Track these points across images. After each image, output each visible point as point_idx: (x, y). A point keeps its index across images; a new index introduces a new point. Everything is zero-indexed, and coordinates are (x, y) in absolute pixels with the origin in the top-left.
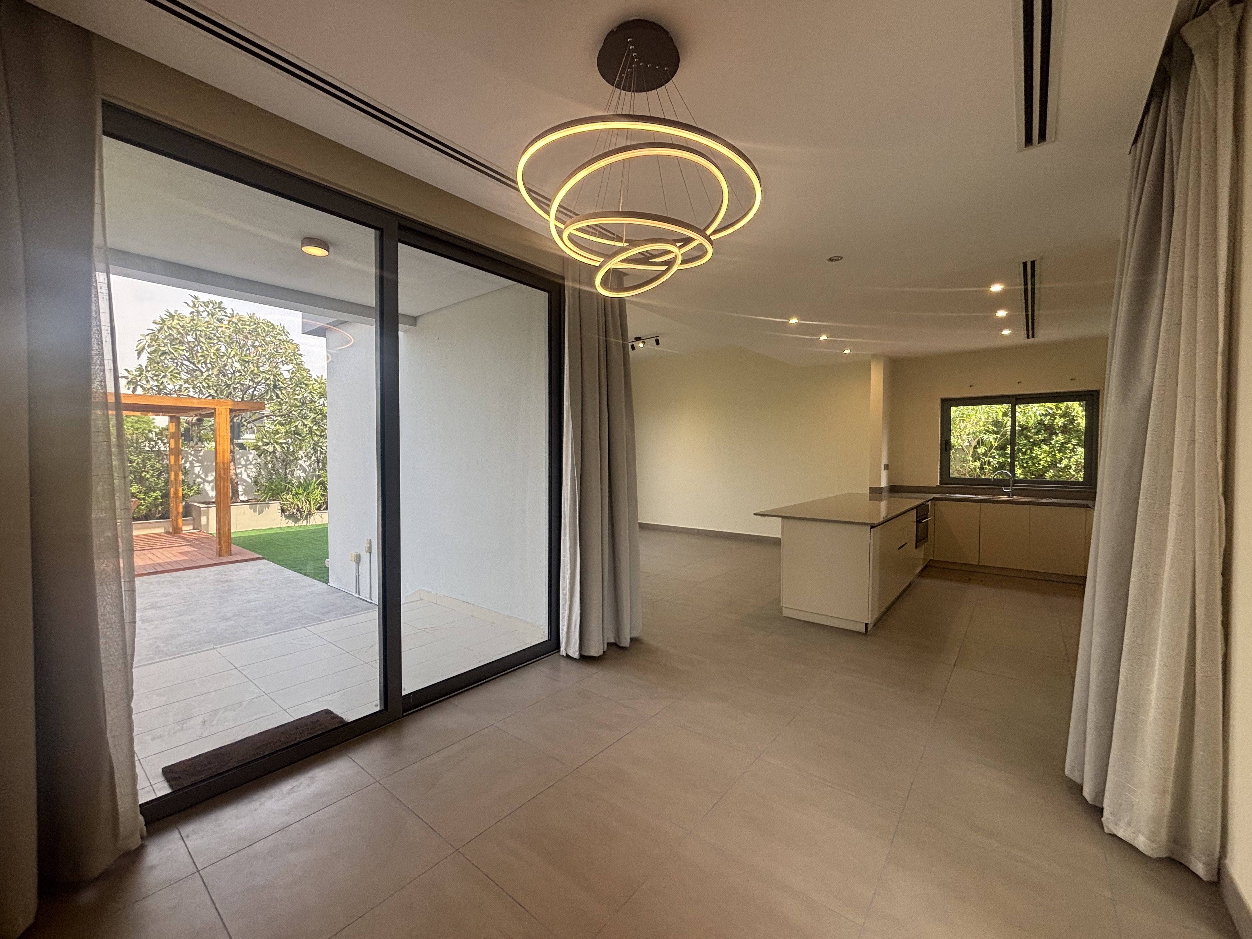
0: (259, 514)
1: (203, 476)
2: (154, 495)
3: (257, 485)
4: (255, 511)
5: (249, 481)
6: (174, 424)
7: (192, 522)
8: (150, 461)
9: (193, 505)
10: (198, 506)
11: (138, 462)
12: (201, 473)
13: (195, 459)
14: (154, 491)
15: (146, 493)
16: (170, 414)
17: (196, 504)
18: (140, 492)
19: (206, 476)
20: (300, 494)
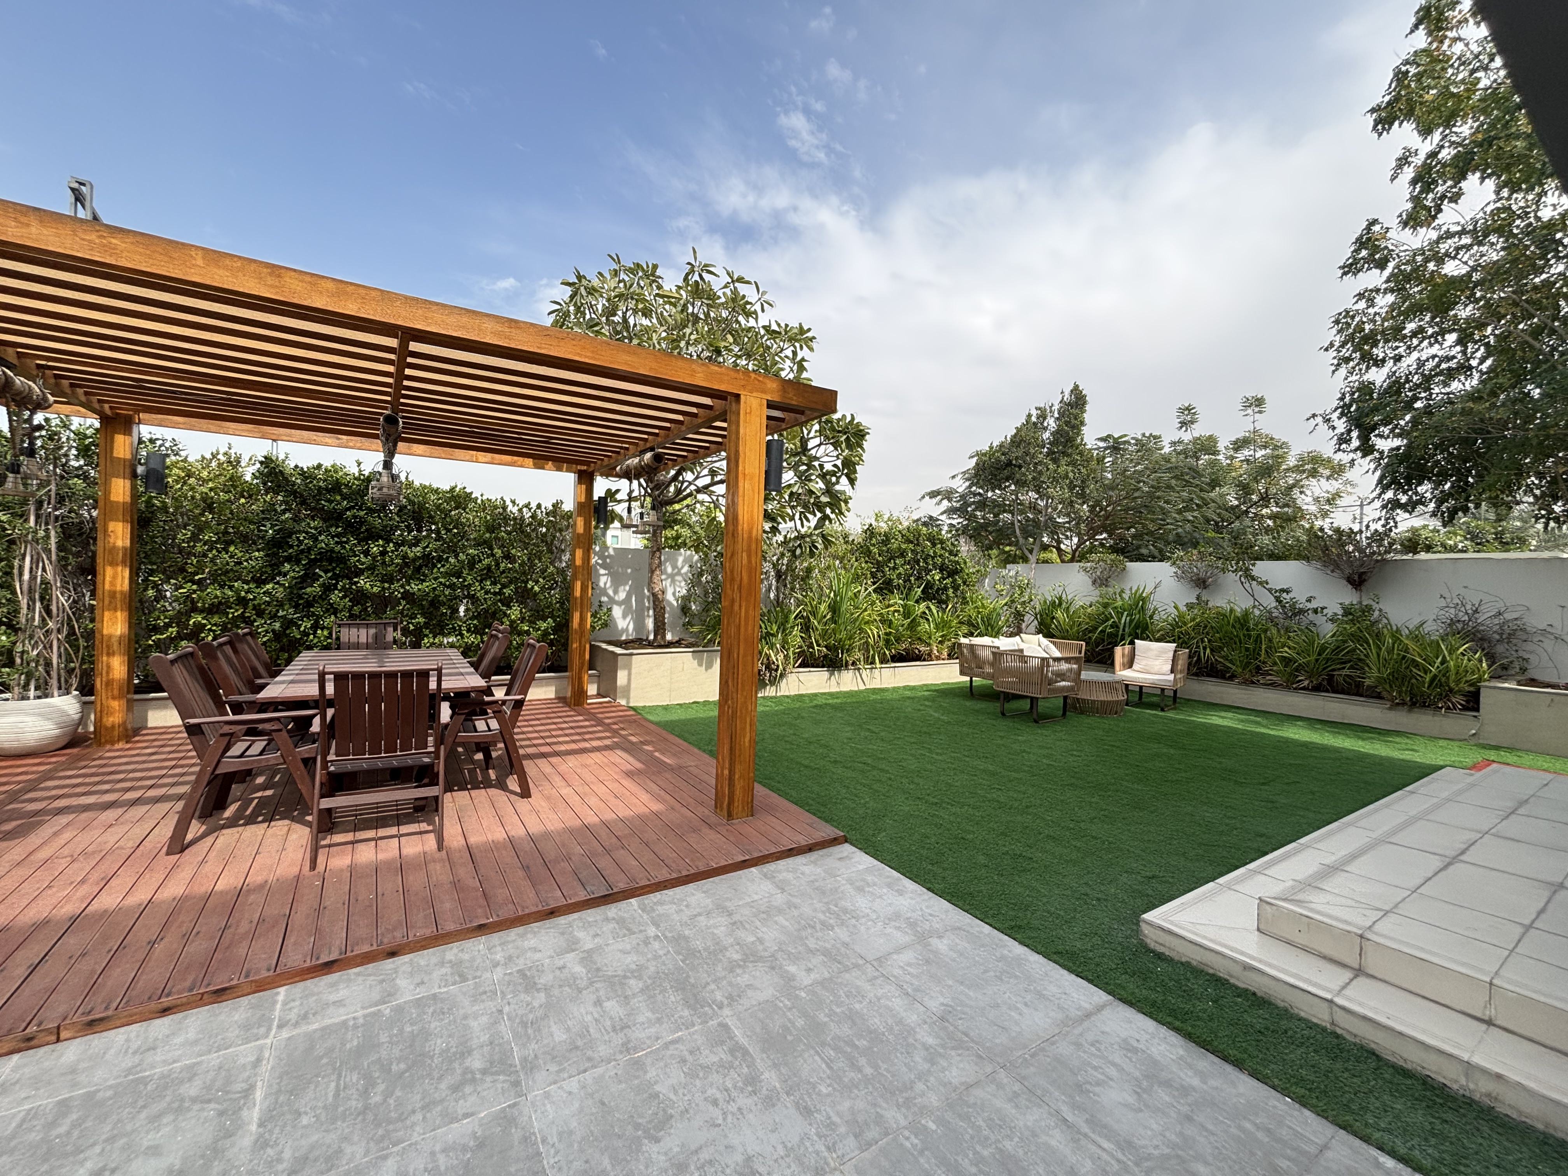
0: (706, 670)
1: (611, 592)
2: (543, 625)
3: (685, 614)
4: (700, 665)
5: (675, 603)
6: (584, 487)
7: (596, 679)
8: (540, 560)
9: (599, 647)
10: (612, 652)
11: (523, 561)
12: (608, 585)
13: (600, 561)
14: (544, 619)
15: (532, 622)
16: (579, 467)
17: (604, 646)
18: (522, 620)
19: (616, 592)
20: (773, 635)
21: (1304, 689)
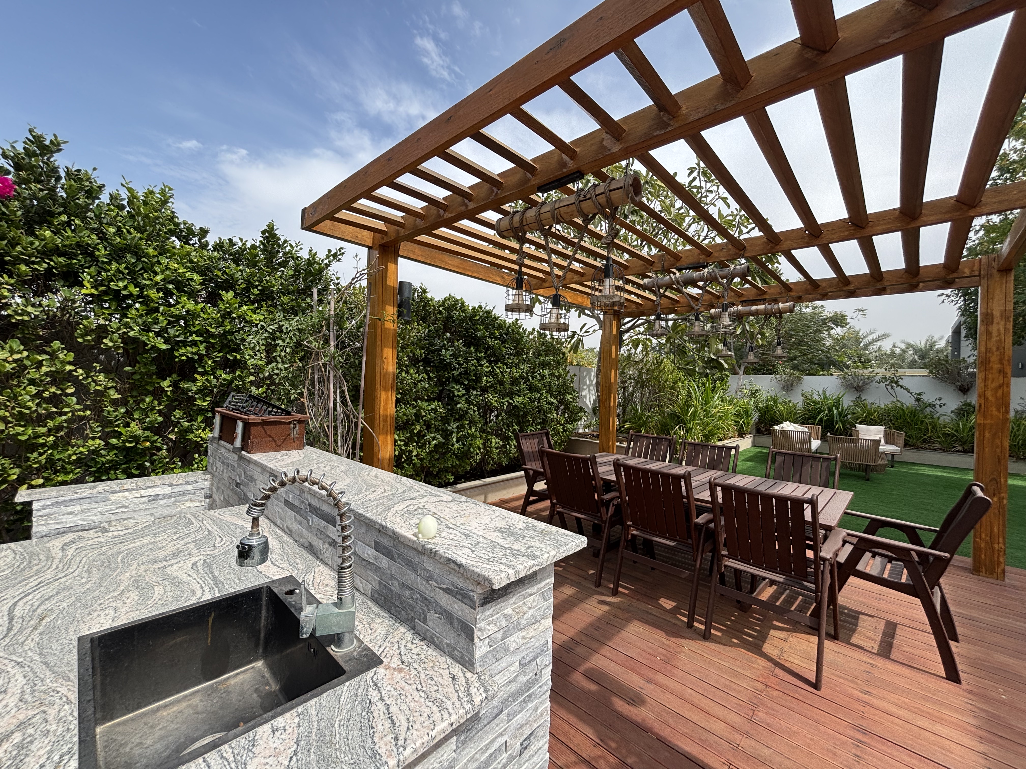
21: (958, 451)
